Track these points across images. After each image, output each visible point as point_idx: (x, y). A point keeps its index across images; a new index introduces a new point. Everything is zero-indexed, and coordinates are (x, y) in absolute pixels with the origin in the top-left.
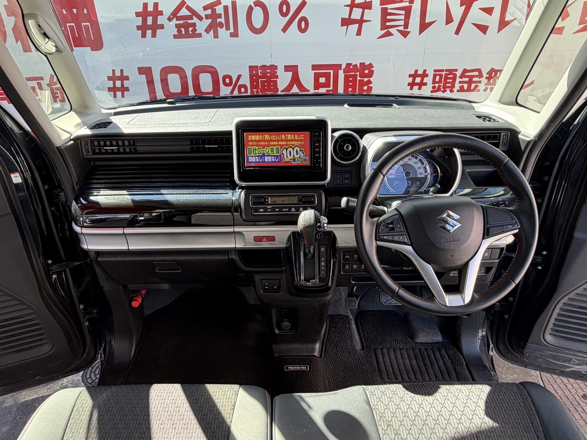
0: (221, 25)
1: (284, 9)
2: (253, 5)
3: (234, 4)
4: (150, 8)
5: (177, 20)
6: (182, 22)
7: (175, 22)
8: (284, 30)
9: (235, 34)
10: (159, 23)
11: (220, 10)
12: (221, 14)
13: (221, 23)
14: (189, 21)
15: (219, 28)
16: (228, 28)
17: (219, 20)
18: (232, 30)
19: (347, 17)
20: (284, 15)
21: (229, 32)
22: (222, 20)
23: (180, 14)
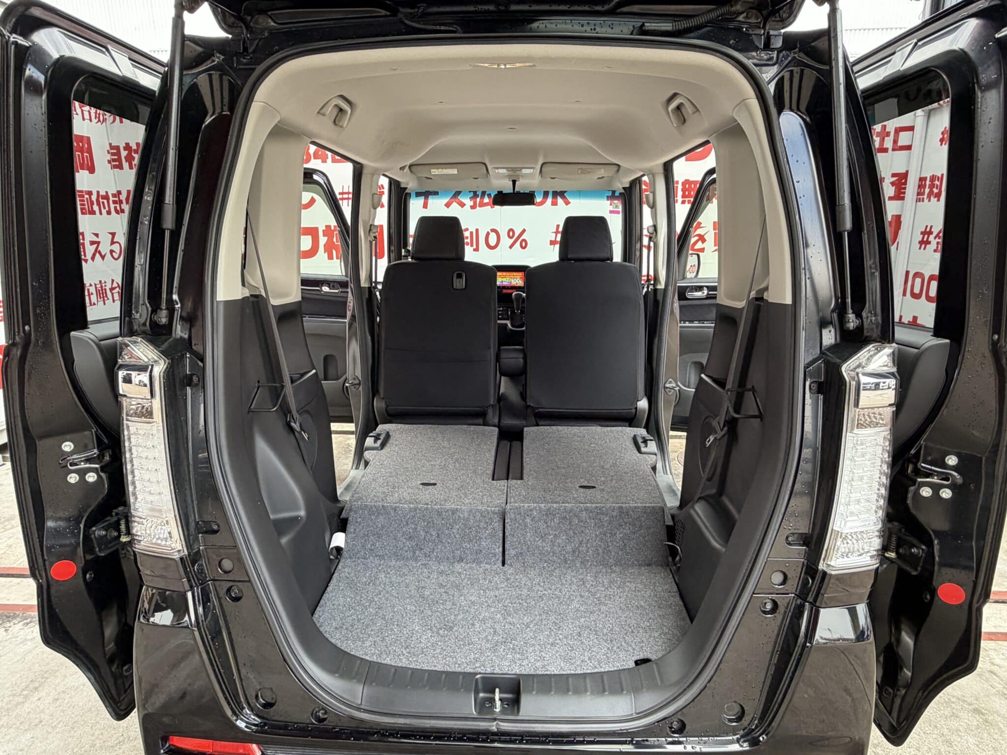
0: (468, 244)
1: (511, 234)
2: (490, 232)
3: (477, 230)
8: (511, 247)
9: (477, 250)
11: (467, 234)
13: (467, 242)
16: (472, 246)
18: (475, 247)
19: (554, 239)
20: (511, 237)
21: (472, 248)
22: (469, 240)
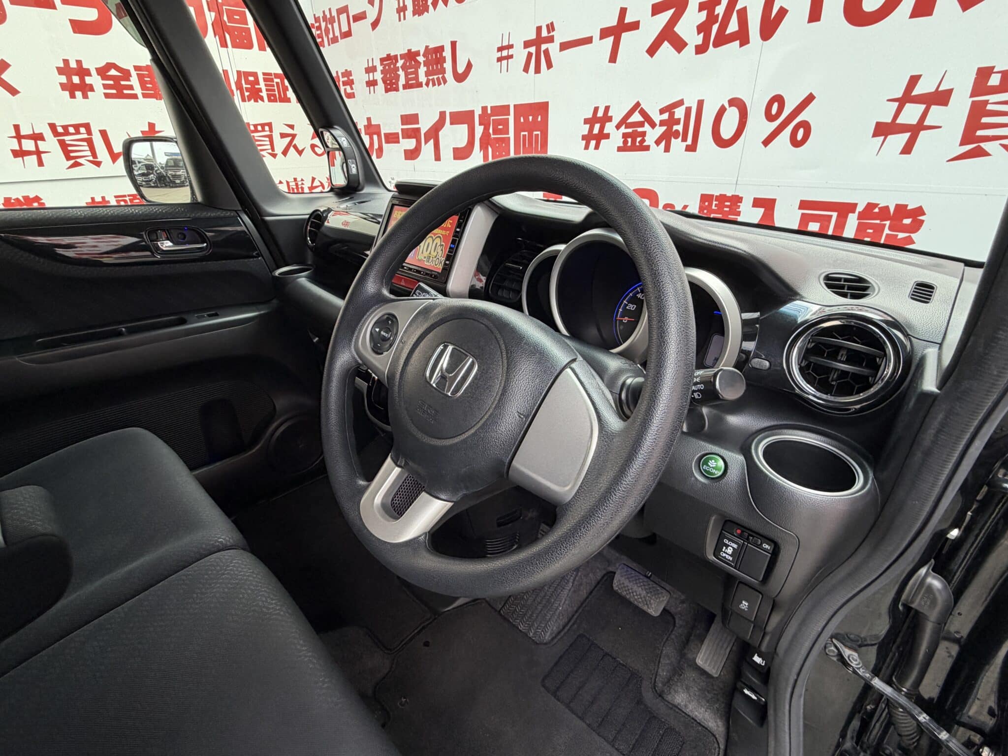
0: (676, 134)
1: (774, 110)
2: (727, 105)
3: (701, 104)
4: (600, 114)
5: (626, 128)
6: (630, 130)
7: (623, 130)
8: (766, 142)
9: (692, 148)
10: (606, 131)
11: (679, 113)
12: (679, 119)
13: (677, 131)
14: (640, 129)
15: (673, 139)
16: (684, 139)
17: (675, 128)
18: (689, 141)
19: (888, 120)
20: (770, 117)
21: (685, 144)
22: (679, 128)
23: (631, 120)
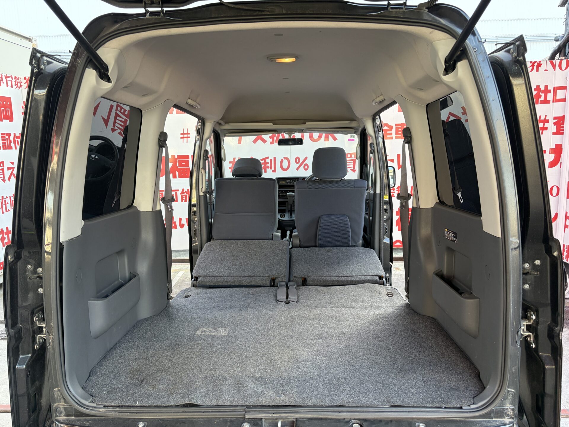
1: (298, 160)
2: (283, 159)
3: (275, 158)
8: (297, 169)
9: (274, 171)
11: (268, 161)
12: (268, 163)
13: (268, 166)
15: (267, 169)
16: (271, 168)
17: (267, 165)
20: (297, 163)
